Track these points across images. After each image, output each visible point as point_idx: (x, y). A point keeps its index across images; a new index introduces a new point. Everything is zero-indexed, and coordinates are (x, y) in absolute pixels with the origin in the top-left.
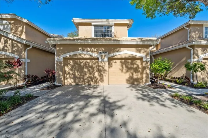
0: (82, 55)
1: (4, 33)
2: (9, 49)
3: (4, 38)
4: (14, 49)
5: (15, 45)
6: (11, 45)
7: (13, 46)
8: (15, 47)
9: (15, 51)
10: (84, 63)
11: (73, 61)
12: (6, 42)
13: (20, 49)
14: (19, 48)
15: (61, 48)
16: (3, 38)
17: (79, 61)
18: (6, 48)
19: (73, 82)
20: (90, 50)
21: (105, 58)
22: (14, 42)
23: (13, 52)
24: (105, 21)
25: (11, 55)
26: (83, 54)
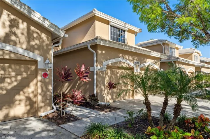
0: (122, 64)
1: (23, 7)
2: (22, 41)
3: (8, 15)
4: (33, 43)
5: (35, 35)
6: (26, 34)
7: (30, 36)
8: (36, 38)
9: (36, 47)
10: (120, 73)
11: (110, 71)
12: (13, 24)
13: (44, 44)
14: (43, 41)
15: (104, 52)
16: (5, 12)
17: (116, 70)
18: (13, 38)
19: (110, 99)
20: (128, 59)
21: (138, 68)
22: (32, 28)
23: (31, 48)
24: (123, 24)
25: (26, 54)
26: (123, 62)
